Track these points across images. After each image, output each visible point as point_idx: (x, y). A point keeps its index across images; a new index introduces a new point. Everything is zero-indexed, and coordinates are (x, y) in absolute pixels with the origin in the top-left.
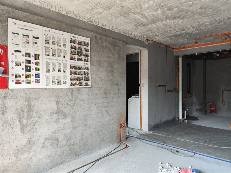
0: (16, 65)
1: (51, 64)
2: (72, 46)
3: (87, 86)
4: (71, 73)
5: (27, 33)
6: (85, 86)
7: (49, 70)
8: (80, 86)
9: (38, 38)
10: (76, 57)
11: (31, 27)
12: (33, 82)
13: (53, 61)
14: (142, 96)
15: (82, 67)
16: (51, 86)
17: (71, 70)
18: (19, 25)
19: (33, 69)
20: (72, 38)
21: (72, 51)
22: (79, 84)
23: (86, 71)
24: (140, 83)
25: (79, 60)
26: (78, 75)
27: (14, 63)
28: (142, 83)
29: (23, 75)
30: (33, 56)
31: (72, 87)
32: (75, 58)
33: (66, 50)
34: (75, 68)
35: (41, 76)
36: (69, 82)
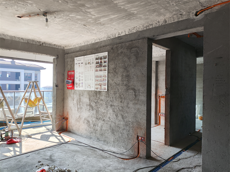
0: (76, 78)
1: (87, 76)
3: (105, 89)
6: (104, 89)
31: (96, 90)
34: (98, 77)
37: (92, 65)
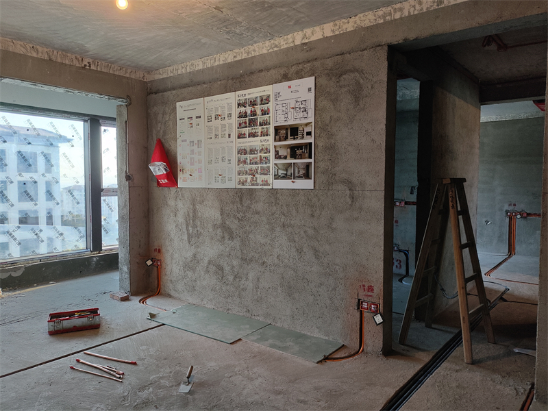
1: (213, 151)
3: (265, 185)
4: (239, 162)
6: (262, 185)
9: (200, 117)
10: (247, 131)
11: (194, 104)
18: (185, 107)
20: (241, 98)
21: (241, 122)
22: (251, 181)
23: (263, 155)
26: (250, 164)
27: (181, 156)
31: (240, 186)
32: (244, 134)
34: (246, 153)
37: (227, 121)
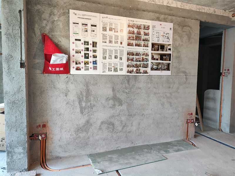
0: (77, 52)
1: (108, 51)
2: (129, 31)
3: (145, 73)
4: (128, 59)
5: (85, 21)
6: (144, 73)
7: (106, 57)
8: (137, 73)
9: (96, 26)
10: (134, 42)
11: (89, 16)
12: (91, 68)
13: (109, 48)
14: (223, 88)
15: (141, 53)
16: (108, 73)
17: (127, 57)
18: (79, 15)
19: (91, 57)
20: (131, 22)
21: (130, 37)
22: (136, 71)
23: (144, 57)
24: (221, 72)
25: (137, 45)
26: (136, 61)
27: (75, 51)
28: (224, 72)
29: (82, 62)
30: (91, 44)
31: (129, 74)
32: (132, 44)
33: (123, 36)
34: (133, 55)
35: (98, 63)
36: (125, 69)
37: (119, 34)
